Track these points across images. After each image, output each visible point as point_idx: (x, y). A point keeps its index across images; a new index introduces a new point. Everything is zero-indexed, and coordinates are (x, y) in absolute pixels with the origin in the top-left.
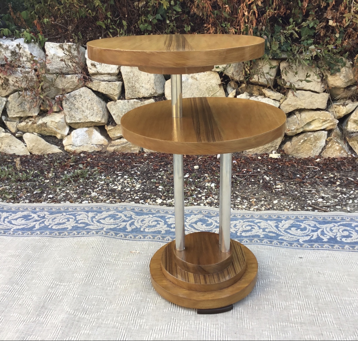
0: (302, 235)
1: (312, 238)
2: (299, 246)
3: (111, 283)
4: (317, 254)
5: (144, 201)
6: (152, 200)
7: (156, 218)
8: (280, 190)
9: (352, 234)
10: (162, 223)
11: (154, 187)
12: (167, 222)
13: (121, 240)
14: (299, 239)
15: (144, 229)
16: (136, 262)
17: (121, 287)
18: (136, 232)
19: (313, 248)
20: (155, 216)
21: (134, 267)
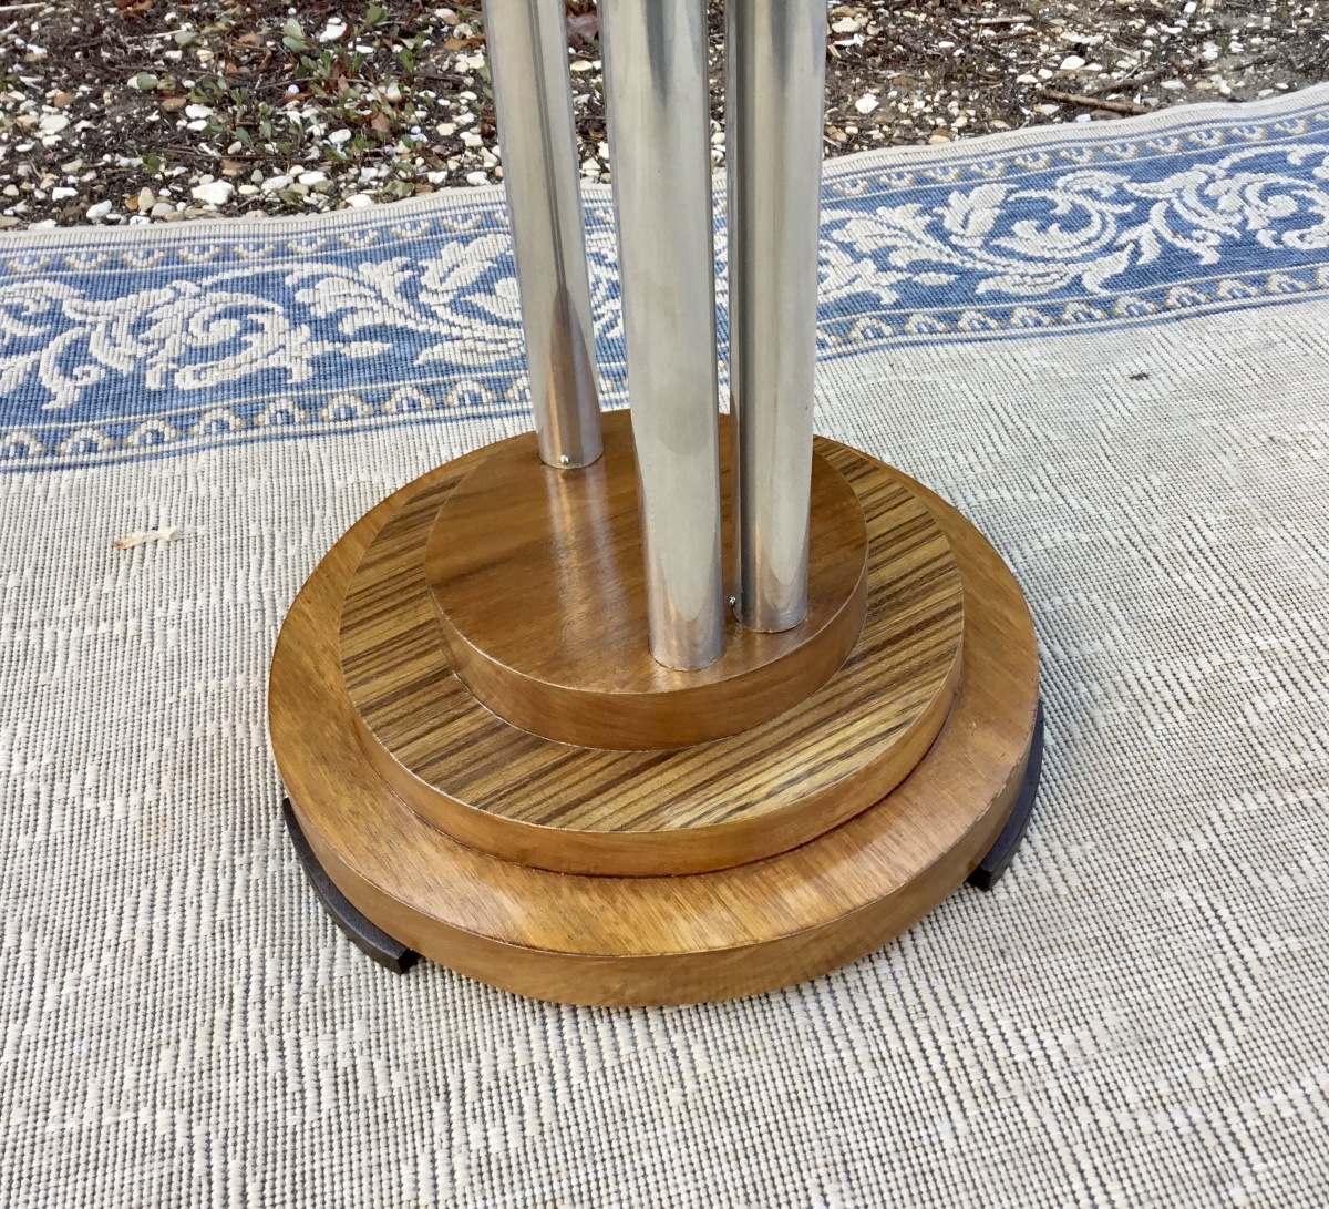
0: (1083, 250)
1: (1141, 261)
2: (1098, 314)
3: (29, 800)
4: (1207, 338)
5: (118, 204)
6: (165, 192)
7: (224, 299)
8: (858, 40)
9: (1312, 202)
10: (274, 321)
11: (154, 117)
12: (303, 307)
13: (28, 476)
14: (1078, 278)
15: (169, 376)
16: (173, 605)
17: (118, 814)
18: (118, 402)
19: (1174, 313)
20: (215, 287)
21: (171, 642)
